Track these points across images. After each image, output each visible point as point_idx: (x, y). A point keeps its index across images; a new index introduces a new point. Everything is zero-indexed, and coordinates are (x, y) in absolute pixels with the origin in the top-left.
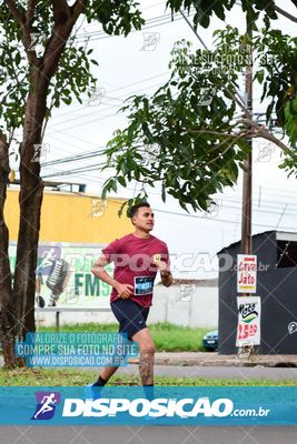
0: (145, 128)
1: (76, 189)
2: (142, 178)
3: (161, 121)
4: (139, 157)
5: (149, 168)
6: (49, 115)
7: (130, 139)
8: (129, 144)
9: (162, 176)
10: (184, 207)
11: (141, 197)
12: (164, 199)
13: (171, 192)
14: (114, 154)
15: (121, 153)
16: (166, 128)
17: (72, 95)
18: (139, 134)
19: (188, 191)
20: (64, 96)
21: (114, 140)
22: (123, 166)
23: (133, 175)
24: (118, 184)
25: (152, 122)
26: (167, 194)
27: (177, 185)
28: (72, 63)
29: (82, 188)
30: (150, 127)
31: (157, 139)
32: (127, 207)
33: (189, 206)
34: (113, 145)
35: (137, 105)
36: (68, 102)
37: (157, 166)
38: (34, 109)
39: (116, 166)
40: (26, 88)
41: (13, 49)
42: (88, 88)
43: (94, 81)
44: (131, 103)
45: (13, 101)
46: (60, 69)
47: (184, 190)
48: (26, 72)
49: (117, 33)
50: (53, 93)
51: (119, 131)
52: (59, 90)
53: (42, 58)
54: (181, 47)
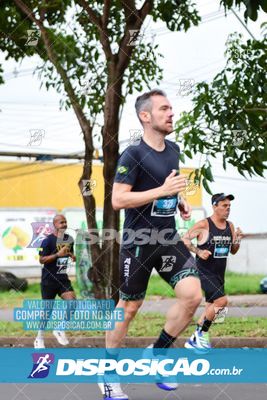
0: (207, 108)
2: (205, 150)
3: (220, 102)
4: (202, 133)
5: (211, 142)
6: (125, 101)
7: (193, 120)
8: (193, 123)
9: (222, 149)
10: (242, 174)
11: (206, 167)
12: (225, 168)
13: (230, 162)
14: (181, 132)
15: (186, 130)
16: (224, 108)
17: (143, 83)
18: (202, 114)
19: (245, 160)
20: (136, 85)
21: (180, 121)
22: (189, 142)
23: (197, 148)
24: (186, 157)
25: (212, 103)
27: (235, 156)
28: (142, 57)
30: (211, 107)
31: (216, 117)
32: (194, 175)
33: (245, 172)
34: (181, 124)
35: (199, 89)
36: (140, 89)
37: (218, 140)
38: (112, 97)
39: (184, 141)
40: (105, 80)
41: (93, 48)
42: (156, 77)
43: (160, 71)
44: (195, 88)
45: (95, 91)
46: (133, 62)
47: (241, 159)
48: (104, 66)
49: (179, 29)
50: (126, 83)
51: (184, 112)
52: (132, 80)
53: (116, 55)
54: (234, 38)
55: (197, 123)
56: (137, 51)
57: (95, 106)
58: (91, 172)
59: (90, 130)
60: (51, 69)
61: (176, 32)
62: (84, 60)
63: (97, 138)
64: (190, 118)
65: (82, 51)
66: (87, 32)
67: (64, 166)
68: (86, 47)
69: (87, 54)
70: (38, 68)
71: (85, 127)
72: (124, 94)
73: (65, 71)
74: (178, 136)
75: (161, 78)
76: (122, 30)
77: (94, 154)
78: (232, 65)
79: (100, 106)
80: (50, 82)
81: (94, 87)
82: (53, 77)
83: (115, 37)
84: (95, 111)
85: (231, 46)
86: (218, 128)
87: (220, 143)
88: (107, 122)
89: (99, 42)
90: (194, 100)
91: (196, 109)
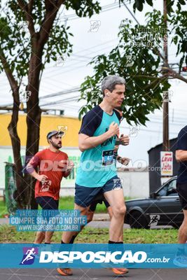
0: (105, 74)
1: (58, 113)
3: (114, 70)
6: (44, 68)
7: (94, 83)
8: (94, 85)
10: (129, 123)
14: (85, 91)
15: (89, 90)
17: (57, 55)
18: (101, 79)
19: (132, 113)
20: (52, 56)
21: (85, 83)
25: (108, 71)
27: (125, 110)
28: (57, 35)
29: (62, 112)
30: (108, 73)
33: (132, 122)
34: (85, 85)
35: (99, 60)
36: (55, 59)
38: (35, 64)
39: (87, 98)
40: (29, 51)
42: (68, 50)
43: (71, 46)
44: (96, 59)
45: (22, 60)
46: (50, 39)
47: (129, 113)
48: (29, 41)
49: (85, 16)
50: (45, 54)
51: (88, 77)
52: (49, 52)
53: (38, 33)
54: (126, 23)
55: (97, 85)
56: (53, 30)
57: (22, 71)
59: (18, 88)
61: (82, 18)
62: (14, 37)
64: (92, 81)
65: (13, 29)
66: (16, 15)
68: (15, 27)
69: (17, 32)
71: (14, 86)
72: (43, 62)
74: (83, 95)
75: (71, 51)
76: (43, 15)
77: (20, 106)
78: (123, 43)
79: (25, 71)
81: (21, 57)
83: (37, 20)
84: (22, 74)
85: (123, 29)
88: (30, 82)
90: (95, 68)
91: (96, 75)
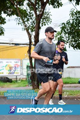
0: (64, 30)
3: (68, 28)
4: (63, 37)
5: (65, 40)
6: (41, 28)
7: (60, 34)
8: (60, 35)
9: (69, 42)
12: (69, 47)
13: (71, 46)
15: (58, 37)
16: (69, 30)
17: (46, 23)
18: (63, 32)
20: (44, 24)
21: (57, 34)
25: (66, 29)
26: (70, 46)
30: (66, 30)
31: (67, 33)
33: (75, 49)
36: (45, 25)
37: (67, 39)
38: (37, 27)
39: (58, 40)
40: (35, 22)
41: (32, 13)
42: (50, 21)
44: (61, 24)
45: (32, 25)
46: (43, 17)
47: (74, 45)
48: (35, 18)
49: (56, 8)
50: (41, 23)
51: (58, 32)
52: (43, 22)
53: (38, 15)
54: (72, 10)
55: (61, 34)
56: (44, 14)
58: (31, 49)
59: (31, 36)
60: (20, 19)
61: (55, 8)
62: (29, 17)
63: (33, 39)
64: (60, 33)
65: (29, 14)
66: (30, 8)
67: (23, 47)
68: (30, 13)
69: (30, 15)
70: (16, 19)
71: (29, 36)
72: (40, 26)
73: (24, 20)
74: (56, 38)
75: (51, 22)
76: (40, 8)
77: (32, 43)
78: (71, 18)
79: (34, 30)
80: (19, 23)
81: (32, 24)
82: (20, 21)
83: (38, 10)
84: (32, 31)
85: (71, 12)
86: (68, 36)
87: (68, 40)
88: (36, 34)
89: (33, 11)
90: (61, 28)
91: (61, 31)
